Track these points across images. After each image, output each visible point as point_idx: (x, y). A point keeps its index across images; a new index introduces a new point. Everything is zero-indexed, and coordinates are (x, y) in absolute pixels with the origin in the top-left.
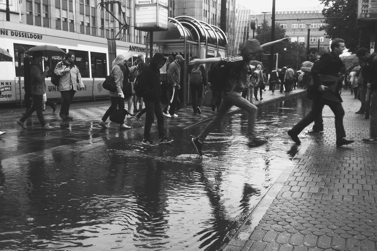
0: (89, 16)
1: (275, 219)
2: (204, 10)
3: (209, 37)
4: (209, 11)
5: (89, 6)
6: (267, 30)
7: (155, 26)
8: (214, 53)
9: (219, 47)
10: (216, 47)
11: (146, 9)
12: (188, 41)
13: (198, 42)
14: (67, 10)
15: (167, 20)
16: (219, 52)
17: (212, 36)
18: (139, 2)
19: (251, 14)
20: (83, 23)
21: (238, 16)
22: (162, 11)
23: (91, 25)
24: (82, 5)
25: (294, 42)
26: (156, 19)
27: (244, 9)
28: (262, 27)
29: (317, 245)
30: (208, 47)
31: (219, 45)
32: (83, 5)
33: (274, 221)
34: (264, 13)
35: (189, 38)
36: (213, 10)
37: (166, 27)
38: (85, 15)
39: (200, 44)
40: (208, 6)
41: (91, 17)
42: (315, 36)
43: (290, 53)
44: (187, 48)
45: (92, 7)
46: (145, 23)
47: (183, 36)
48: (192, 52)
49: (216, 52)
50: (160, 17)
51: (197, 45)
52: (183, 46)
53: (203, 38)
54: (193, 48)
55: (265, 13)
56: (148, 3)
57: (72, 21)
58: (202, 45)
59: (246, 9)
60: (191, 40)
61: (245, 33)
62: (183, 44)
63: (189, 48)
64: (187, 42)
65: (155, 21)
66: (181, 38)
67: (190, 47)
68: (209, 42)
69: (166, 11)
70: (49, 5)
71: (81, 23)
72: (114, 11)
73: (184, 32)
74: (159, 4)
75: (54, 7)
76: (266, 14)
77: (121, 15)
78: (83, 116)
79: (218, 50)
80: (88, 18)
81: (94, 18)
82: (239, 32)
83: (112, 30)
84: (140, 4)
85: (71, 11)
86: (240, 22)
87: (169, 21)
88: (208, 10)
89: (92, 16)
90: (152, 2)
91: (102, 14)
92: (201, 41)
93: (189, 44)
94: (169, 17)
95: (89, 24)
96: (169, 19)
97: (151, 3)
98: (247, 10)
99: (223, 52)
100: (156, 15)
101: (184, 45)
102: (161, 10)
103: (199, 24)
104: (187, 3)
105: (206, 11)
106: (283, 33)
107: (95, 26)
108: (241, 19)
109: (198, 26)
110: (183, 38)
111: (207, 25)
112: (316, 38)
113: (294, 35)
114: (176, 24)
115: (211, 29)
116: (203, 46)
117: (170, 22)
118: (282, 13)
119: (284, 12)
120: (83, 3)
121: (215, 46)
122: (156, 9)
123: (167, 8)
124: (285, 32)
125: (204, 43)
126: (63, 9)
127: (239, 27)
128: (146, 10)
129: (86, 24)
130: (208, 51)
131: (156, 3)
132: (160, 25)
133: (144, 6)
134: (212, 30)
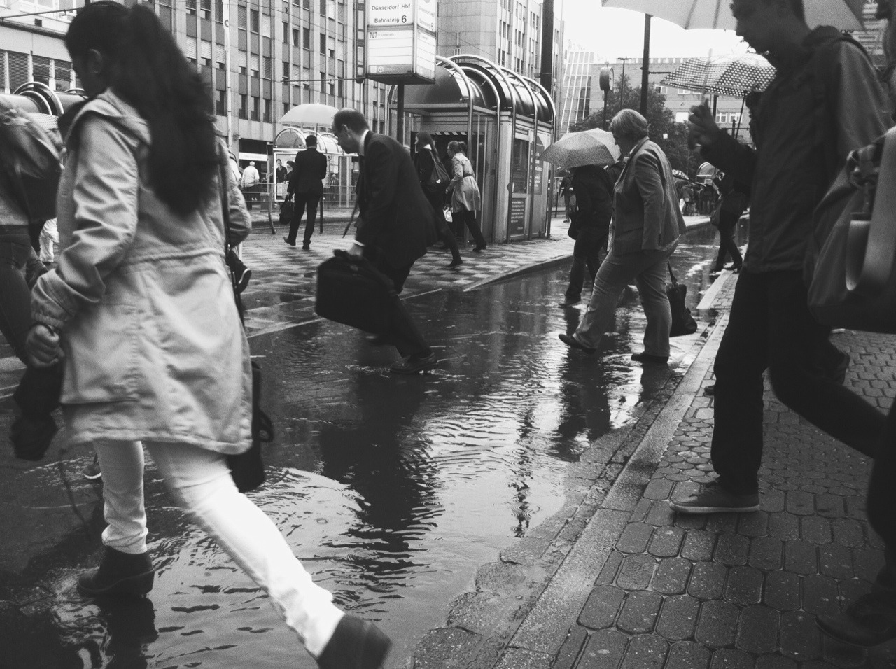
0: (258, 55)
1: (689, 460)
2: (500, 50)
3: (519, 101)
4: (508, 53)
5: (258, 35)
6: (627, 96)
7: (408, 71)
8: (528, 134)
9: (540, 122)
10: (533, 123)
11: (391, 35)
12: (476, 108)
13: (496, 110)
14: (210, 42)
15: (434, 60)
16: (538, 134)
17: (524, 99)
18: (376, 20)
19: (596, 61)
20: (244, 70)
21: (569, 66)
22: (425, 40)
23: (262, 75)
24: (242, 32)
25: (683, 122)
26: (411, 58)
27: (580, 51)
28: (617, 89)
29: (785, 509)
30: (517, 122)
31: (539, 118)
32: (246, 31)
33: (687, 464)
34: (621, 59)
35: (479, 102)
36: (517, 51)
37: (431, 76)
38: (249, 53)
39: (501, 116)
40: (507, 42)
41: (261, 57)
42: (724, 111)
43: (673, 145)
44: (475, 123)
45: (264, 37)
46: (389, 66)
47: (466, 97)
48: (484, 133)
49: (531, 133)
50: (419, 53)
51: (495, 117)
52: (466, 119)
53: (506, 103)
54: (486, 123)
55: (624, 59)
56: (395, 23)
57: (222, 66)
58: (505, 117)
59: (585, 52)
60: (482, 106)
61: (582, 101)
62: (466, 114)
63: (479, 123)
64: (474, 111)
65: (411, 62)
66: (461, 100)
67: (479, 120)
68: (518, 111)
69: (432, 40)
70: (173, 29)
71: (240, 71)
72: (311, 47)
73: (468, 88)
74: (418, 25)
75: (184, 35)
76: (626, 62)
77: (325, 56)
78: (253, 261)
79: (537, 130)
80: (255, 59)
81: (268, 59)
82: (569, 100)
83: (307, 87)
84: (378, 24)
85: (220, 44)
86: (573, 77)
87: (437, 63)
88: (507, 51)
89: (264, 57)
90: (404, 20)
91: (286, 53)
92: (502, 110)
93: (479, 113)
94: (437, 54)
95: (257, 73)
96: (437, 60)
97: (401, 22)
98: (587, 54)
99: (546, 134)
100: (411, 49)
101: (468, 116)
102: (421, 38)
103: (498, 72)
104: (463, 35)
105: (504, 52)
106: (659, 104)
107: (270, 76)
108: (574, 72)
109: (496, 77)
110: (467, 100)
111: (515, 77)
112: (726, 115)
113: (682, 107)
114: (451, 71)
115: (523, 85)
116: (507, 118)
117: (440, 65)
118: (659, 62)
119: (662, 60)
120: (246, 28)
121: (531, 120)
122: (411, 36)
123: (435, 35)
124: (665, 100)
125: (509, 113)
126: (202, 40)
127: (571, 90)
128: (391, 37)
129: (251, 73)
130: (517, 130)
131: (413, 24)
132: (420, 72)
133: (385, 30)
134: (525, 87)
